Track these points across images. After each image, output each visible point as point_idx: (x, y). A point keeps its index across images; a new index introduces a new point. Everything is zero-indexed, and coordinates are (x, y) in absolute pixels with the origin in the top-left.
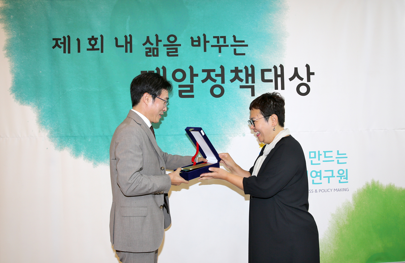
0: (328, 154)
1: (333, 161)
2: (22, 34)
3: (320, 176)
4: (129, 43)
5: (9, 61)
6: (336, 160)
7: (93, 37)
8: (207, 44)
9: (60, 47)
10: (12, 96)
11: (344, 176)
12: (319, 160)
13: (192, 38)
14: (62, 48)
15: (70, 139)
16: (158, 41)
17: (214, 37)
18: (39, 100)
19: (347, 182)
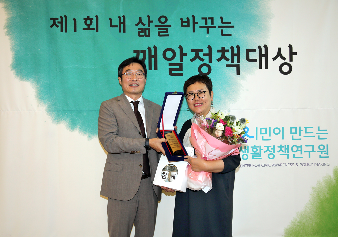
0: (308, 130)
1: (314, 136)
2: (22, 13)
3: (301, 151)
4: (122, 23)
5: (9, 39)
6: (316, 136)
7: (88, 17)
8: (196, 25)
9: (57, 26)
10: (12, 72)
11: (325, 151)
12: (300, 135)
13: (182, 19)
14: (60, 27)
15: (66, 113)
16: (150, 22)
17: (203, 18)
18: (38, 77)
19: (328, 157)
